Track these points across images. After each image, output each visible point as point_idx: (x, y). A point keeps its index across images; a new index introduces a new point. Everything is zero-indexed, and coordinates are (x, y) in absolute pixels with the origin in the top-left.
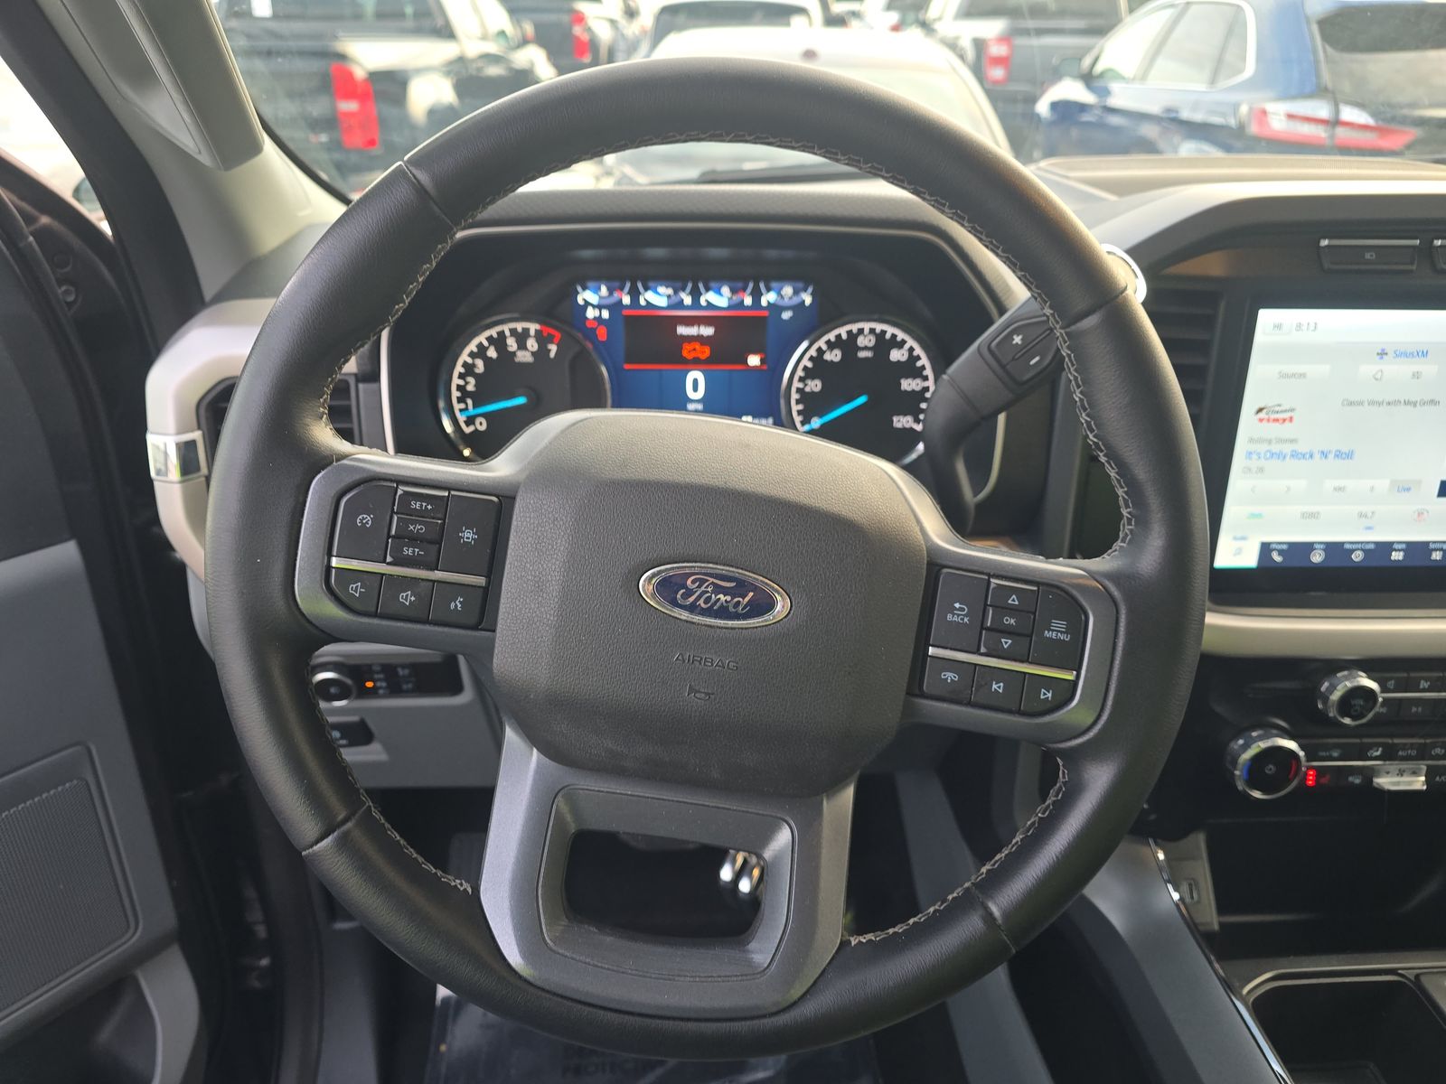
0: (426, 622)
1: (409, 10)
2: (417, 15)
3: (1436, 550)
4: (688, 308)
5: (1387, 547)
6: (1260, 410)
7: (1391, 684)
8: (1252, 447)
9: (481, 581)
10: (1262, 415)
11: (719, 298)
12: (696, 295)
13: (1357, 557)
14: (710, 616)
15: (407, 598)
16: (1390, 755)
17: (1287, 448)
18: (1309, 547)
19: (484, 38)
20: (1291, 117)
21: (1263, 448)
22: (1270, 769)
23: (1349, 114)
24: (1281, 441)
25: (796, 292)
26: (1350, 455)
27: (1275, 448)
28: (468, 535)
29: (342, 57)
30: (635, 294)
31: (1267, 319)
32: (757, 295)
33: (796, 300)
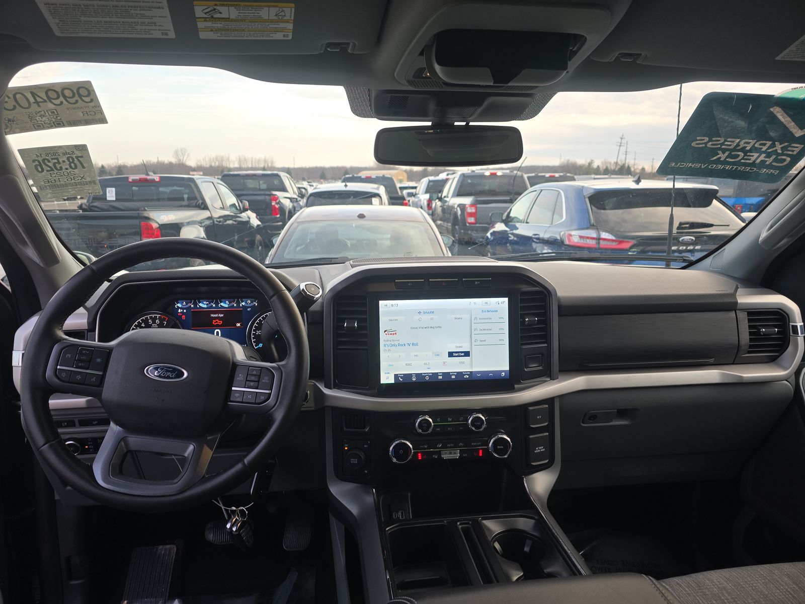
0: (84, 384)
1: (186, 196)
2: (189, 199)
3: (453, 375)
4: (214, 308)
5: (436, 374)
6: (385, 331)
7: (439, 419)
8: (386, 343)
9: (101, 373)
10: (386, 333)
11: (225, 305)
12: (217, 304)
13: (427, 378)
14: (164, 378)
15: (79, 377)
16: (444, 447)
17: (397, 343)
18: (411, 375)
19: (223, 208)
20: (581, 237)
21: (389, 343)
22: (401, 452)
23: (604, 235)
24: (393, 341)
25: (252, 302)
26: (416, 345)
27: (393, 343)
28: (99, 360)
29: (148, 218)
30: (195, 304)
31: (382, 303)
32: (238, 303)
33: (252, 304)
